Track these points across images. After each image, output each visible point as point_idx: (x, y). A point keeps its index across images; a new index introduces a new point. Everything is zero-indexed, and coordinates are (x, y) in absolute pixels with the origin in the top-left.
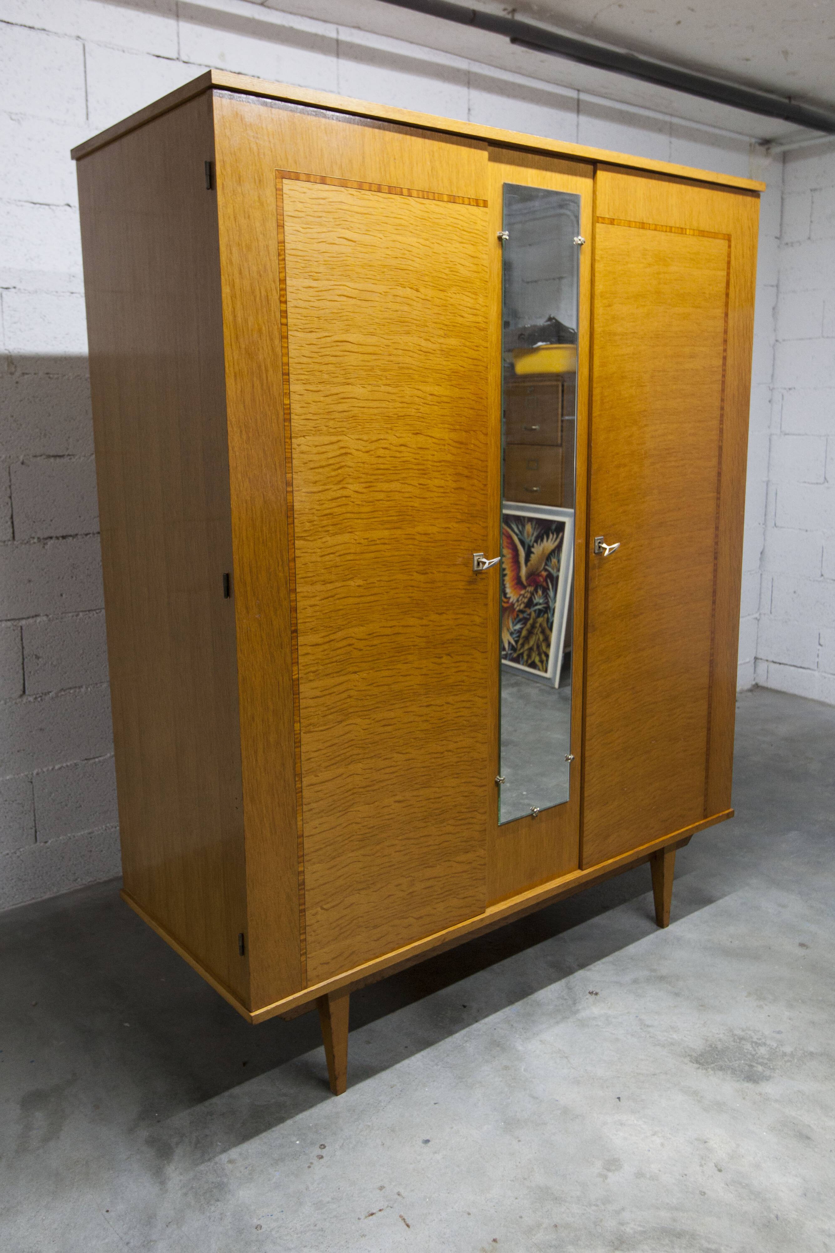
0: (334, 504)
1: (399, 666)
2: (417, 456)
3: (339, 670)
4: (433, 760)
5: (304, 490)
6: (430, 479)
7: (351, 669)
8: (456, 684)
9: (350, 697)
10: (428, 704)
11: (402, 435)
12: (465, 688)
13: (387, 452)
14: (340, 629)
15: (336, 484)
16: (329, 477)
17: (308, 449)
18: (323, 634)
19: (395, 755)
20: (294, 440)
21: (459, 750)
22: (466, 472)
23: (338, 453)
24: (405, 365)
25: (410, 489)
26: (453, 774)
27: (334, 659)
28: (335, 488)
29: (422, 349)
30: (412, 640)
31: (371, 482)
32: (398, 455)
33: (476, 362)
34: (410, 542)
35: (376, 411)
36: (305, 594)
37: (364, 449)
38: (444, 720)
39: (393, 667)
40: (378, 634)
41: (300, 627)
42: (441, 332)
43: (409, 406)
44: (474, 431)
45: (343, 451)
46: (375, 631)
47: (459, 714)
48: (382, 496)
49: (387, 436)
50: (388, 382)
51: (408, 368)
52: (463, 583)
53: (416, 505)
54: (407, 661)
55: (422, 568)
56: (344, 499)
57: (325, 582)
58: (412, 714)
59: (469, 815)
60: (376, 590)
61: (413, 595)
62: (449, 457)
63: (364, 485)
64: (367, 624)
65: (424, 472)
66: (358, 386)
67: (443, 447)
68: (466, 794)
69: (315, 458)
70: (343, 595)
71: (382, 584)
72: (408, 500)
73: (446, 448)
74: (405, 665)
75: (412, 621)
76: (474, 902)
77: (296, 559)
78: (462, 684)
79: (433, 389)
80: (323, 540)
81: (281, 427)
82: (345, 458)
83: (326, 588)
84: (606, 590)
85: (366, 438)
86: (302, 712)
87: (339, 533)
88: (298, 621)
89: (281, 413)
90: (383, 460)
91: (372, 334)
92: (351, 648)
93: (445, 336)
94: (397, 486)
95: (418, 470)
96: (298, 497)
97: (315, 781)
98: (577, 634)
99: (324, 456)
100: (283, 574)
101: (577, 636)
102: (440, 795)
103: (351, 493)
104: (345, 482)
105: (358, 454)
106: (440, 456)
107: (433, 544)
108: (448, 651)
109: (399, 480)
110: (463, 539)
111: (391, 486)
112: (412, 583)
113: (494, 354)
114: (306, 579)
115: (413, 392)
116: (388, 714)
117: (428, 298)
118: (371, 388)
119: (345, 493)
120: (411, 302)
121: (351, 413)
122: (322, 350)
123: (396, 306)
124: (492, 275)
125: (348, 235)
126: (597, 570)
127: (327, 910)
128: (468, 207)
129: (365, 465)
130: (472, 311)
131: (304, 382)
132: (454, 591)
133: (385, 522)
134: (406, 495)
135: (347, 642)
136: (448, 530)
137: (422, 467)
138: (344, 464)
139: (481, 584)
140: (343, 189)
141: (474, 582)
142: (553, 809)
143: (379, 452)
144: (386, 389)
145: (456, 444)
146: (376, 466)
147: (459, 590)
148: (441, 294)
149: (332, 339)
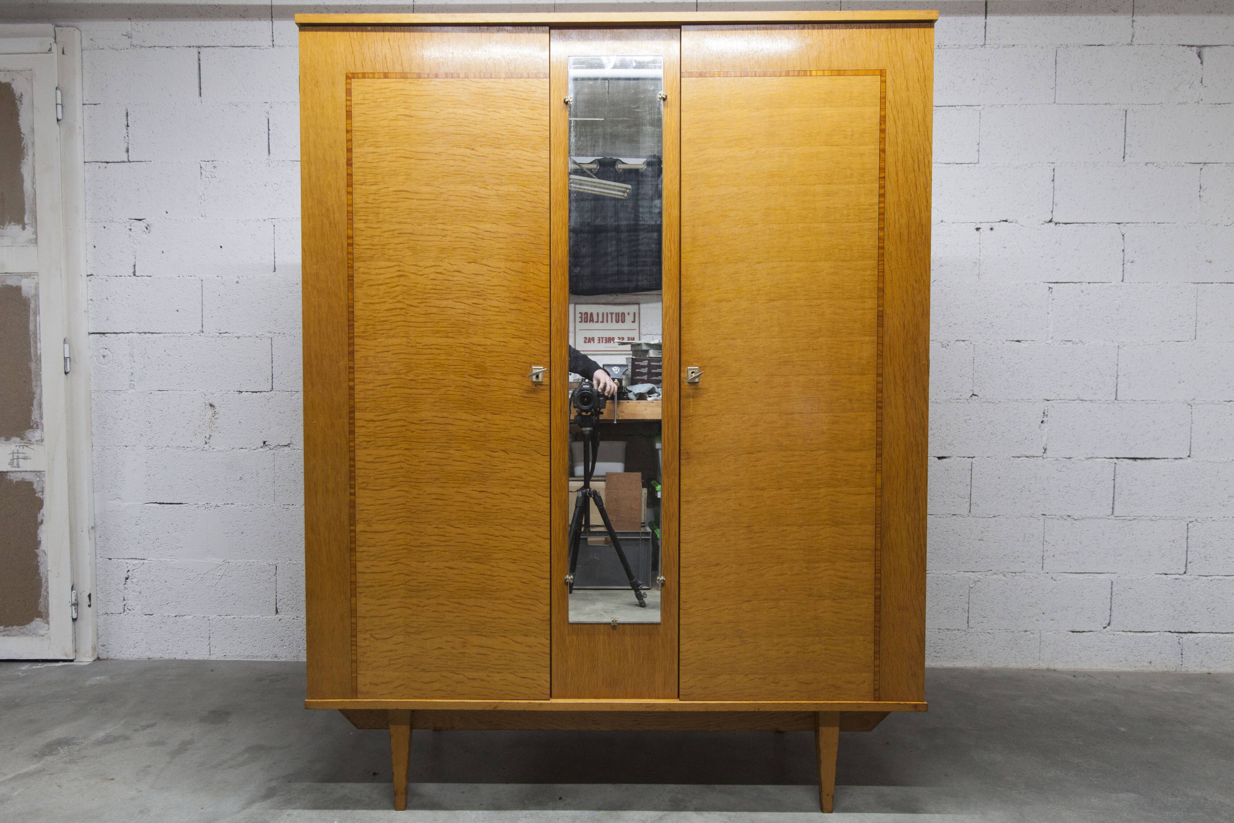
0: (389, 314)
1: (452, 451)
2: (471, 281)
3: (391, 444)
4: (487, 541)
6: (484, 299)
7: (403, 446)
8: (513, 478)
9: (402, 468)
10: (482, 490)
11: (456, 263)
12: (522, 484)
13: (440, 276)
14: (395, 411)
15: (392, 299)
16: (385, 293)
17: (366, 270)
18: (378, 413)
19: (448, 527)
20: (355, 264)
21: (516, 539)
22: (522, 296)
23: (395, 275)
24: (460, 208)
25: (463, 306)
26: (511, 559)
27: (387, 435)
28: (391, 301)
29: (477, 194)
30: (464, 431)
31: (425, 299)
32: (450, 278)
33: (534, 204)
34: (462, 350)
35: (431, 244)
36: (362, 380)
37: (420, 273)
38: (498, 507)
39: (446, 451)
40: (429, 421)
41: (357, 405)
42: (498, 182)
43: (463, 240)
44: (533, 262)
45: (398, 273)
46: (426, 419)
47: (515, 506)
48: (434, 310)
49: (440, 263)
50: (442, 221)
51: (463, 210)
52: (521, 391)
53: (470, 320)
54: (458, 449)
55: (475, 373)
56: (398, 310)
57: (379, 373)
58: (466, 495)
59: (529, 601)
60: (427, 386)
61: (466, 394)
62: (505, 283)
63: (418, 301)
64: (420, 412)
65: (477, 294)
66: (415, 224)
67: (498, 274)
68: (525, 581)
69: (372, 277)
70: (396, 385)
71: (434, 381)
72: (462, 315)
73: (501, 274)
74: (458, 452)
75: (464, 416)
76: (535, 685)
77: (355, 353)
78: (520, 479)
79: (488, 226)
80: (379, 340)
81: (345, 253)
82: (402, 279)
83: (381, 377)
84: (705, 420)
85: (420, 264)
86: (357, 471)
87: (393, 336)
88: (356, 400)
89: (345, 244)
90: (437, 282)
91: (428, 185)
92: (404, 429)
93: (501, 184)
94: (450, 303)
95: (472, 292)
96: (358, 306)
97: (368, 529)
98: (670, 460)
99: (382, 277)
100: (344, 363)
101: (670, 462)
102: (495, 574)
103: (405, 306)
104: (400, 297)
105: (413, 276)
106: (495, 281)
107: (488, 354)
108: (503, 448)
109: (452, 299)
110: (520, 352)
111: (444, 303)
112: (465, 384)
113: (560, 198)
114: (363, 369)
115: (468, 229)
116: (439, 490)
117: (484, 155)
118: (427, 226)
119: (400, 305)
120: (466, 159)
121: (407, 244)
122: (382, 198)
123: (452, 163)
124: (558, 133)
125: (407, 112)
126: (691, 399)
127: (377, 639)
128: (527, 80)
129: (419, 285)
130: (531, 163)
131: (366, 221)
132: (510, 396)
133: (438, 332)
134: (460, 311)
135: (399, 423)
136: (503, 344)
137: (477, 290)
138: (400, 283)
139: (541, 394)
140: (403, 80)
141: (533, 391)
142: (641, 627)
143: (433, 276)
144: (440, 226)
145: (513, 273)
146: (430, 287)
147: (515, 397)
148: (498, 151)
149: (391, 189)
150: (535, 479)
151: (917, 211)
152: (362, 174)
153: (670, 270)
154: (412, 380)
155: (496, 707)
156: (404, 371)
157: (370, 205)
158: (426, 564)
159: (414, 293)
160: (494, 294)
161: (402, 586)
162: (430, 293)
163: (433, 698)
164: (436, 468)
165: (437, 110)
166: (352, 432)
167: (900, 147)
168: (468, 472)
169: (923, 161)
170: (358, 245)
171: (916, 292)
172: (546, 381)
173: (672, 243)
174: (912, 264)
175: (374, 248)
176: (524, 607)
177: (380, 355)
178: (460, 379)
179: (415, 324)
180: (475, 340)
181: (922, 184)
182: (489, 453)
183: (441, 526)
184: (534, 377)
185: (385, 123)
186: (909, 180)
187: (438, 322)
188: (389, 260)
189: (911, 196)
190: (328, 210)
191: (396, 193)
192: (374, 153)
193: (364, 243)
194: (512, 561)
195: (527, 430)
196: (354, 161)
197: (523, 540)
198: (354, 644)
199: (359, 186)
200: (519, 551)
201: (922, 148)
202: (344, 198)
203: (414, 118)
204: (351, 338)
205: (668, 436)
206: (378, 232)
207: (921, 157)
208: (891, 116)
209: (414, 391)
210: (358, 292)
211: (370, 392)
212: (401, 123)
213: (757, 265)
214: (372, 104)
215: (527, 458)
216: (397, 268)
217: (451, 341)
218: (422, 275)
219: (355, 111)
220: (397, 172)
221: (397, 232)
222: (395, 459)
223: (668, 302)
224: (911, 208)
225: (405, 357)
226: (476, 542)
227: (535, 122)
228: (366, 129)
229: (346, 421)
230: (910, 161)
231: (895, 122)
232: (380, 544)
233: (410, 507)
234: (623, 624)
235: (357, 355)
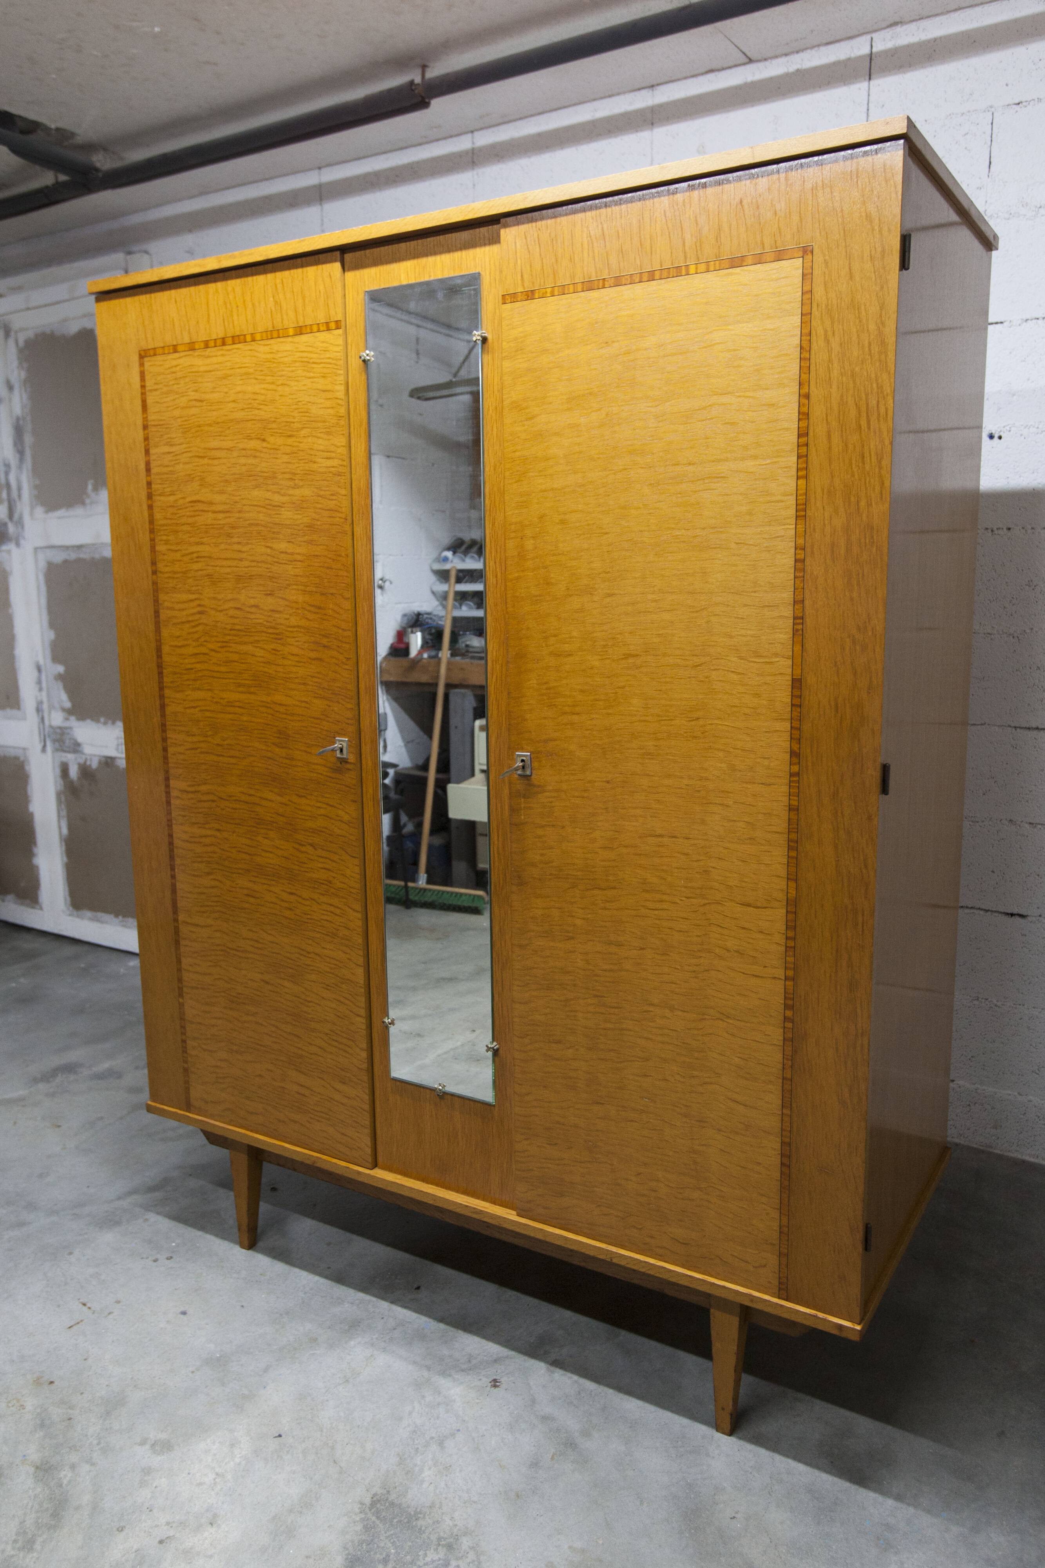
0: (194, 660)
1: (261, 839)
2: (270, 619)
3: (204, 822)
4: (300, 956)
5: (172, 643)
6: (282, 644)
7: (214, 825)
8: (322, 882)
9: (215, 853)
10: (292, 891)
11: (254, 596)
12: (333, 891)
13: (239, 612)
14: (205, 782)
15: (195, 641)
16: (188, 633)
17: (170, 605)
18: (189, 783)
19: (261, 932)
20: (160, 597)
21: (329, 960)
22: (322, 641)
23: (195, 610)
24: (255, 522)
25: (263, 653)
26: (324, 983)
27: (200, 810)
28: (194, 644)
29: (269, 502)
30: (272, 815)
31: (226, 642)
32: (250, 616)
34: (263, 709)
35: (228, 570)
36: (174, 741)
37: (220, 608)
38: (309, 917)
39: (255, 838)
40: (237, 798)
41: (172, 771)
42: (291, 483)
43: (260, 565)
44: (332, 594)
45: (199, 609)
46: (234, 794)
47: (326, 918)
48: (235, 657)
49: (238, 596)
50: (238, 540)
51: (259, 525)
52: (327, 769)
53: (271, 672)
54: (267, 836)
55: (278, 740)
56: (201, 656)
57: (188, 734)
58: (277, 895)
59: (346, 1041)
60: (233, 753)
61: (270, 767)
62: (303, 623)
63: (219, 644)
64: (228, 785)
65: (277, 637)
66: (212, 545)
67: (298, 611)
68: (339, 1014)
69: (176, 613)
70: (205, 750)
71: (239, 748)
72: (263, 665)
73: (300, 611)
74: (266, 840)
75: (270, 796)
76: (356, 1147)
77: (166, 707)
78: (330, 884)
79: (283, 546)
80: (187, 693)
81: (150, 583)
82: (203, 616)
83: (190, 739)
84: (540, 832)
85: (220, 596)
86: (175, 850)
87: (199, 689)
88: (170, 765)
89: (150, 570)
90: (236, 621)
91: (222, 492)
92: (214, 805)
93: (296, 487)
94: (249, 648)
95: (270, 633)
96: (166, 649)
97: (189, 920)
98: (501, 881)
99: (185, 613)
100: (157, 719)
101: (501, 884)
102: (309, 999)
103: (207, 651)
104: (202, 639)
105: (213, 612)
106: (293, 621)
107: (290, 717)
108: (310, 841)
109: (252, 643)
110: (322, 717)
111: (244, 648)
112: (269, 755)
113: (363, 503)
114: (174, 727)
115: (264, 550)
116: (250, 885)
117: (276, 447)
118: (223, 546)
119: (203, 650)
120: (258, 454)
121: (205, 572)
122: (181, 511)
123: (243, 461)
124: (358, 407)
125: (197, 396)
126: (522, 800)
127: (205, 1050)
128: (318, 334)
129: (219, 624)
130: (326, 454)
131: (167, 542)
132: (315, 775)
133: (240, 685)
134: (261, 659)
135: (211, 797)
136: (303, 704)
137: (275, 631)
138: (201, 621)
139: (347, 775)
140: (191, 352)
141: (338, 770)
142: (472, 1103)
143: (231, 612)
144: (236, 547)
145: (312, 609)
146: (229, 627)
147: (320, 776)
148: (290, 441)
149: (188, 500)
150: (345, 886)
151: (863, 503)
152: (159, 481)
153: (496, 605)
154: (218, 745)
155: (314, 1162)
156: (210, 733)
157: (169, 522)
158: (244, 972)
159: (215, 634)
160: (294, 637)
161: (223, 994)
162: (229, 635)
163: (257, 1132)
164: (247, 857)
165: (226, 390)
166: (168, 803)
167: (834, 387)
168: (277, 867)
169: (876, 409)
170: (161, 572)
171: (858, 648)
172: (352, 758)
173: (498, 563)
174: (852, 599)
175: (176, 576)
176: (341, 1046)
177: (188, 711)
178: (264, 748)
179: (218, 675)
180: (278, 697)
181: (873, 454)
182: (297, 846)
183: (254, 929)
184: (338, 752)
185: (177, 413)
186: (851, 447)
187: (240, 673)
188: (190, 592)
189: (853, 476)
190: (133, 528)
191: (192, 504)
192: (169, 453)
193: (166, 570)
194: (325, 986)
195: (333, 821)
196: (152, 465)
197: (335, 962)
198: (185, 1051)
199: (158, 498)
200: (331, 975)
201: (875, 385)
202: (146, 514)
203: (204, 404)
204: (161, 689)
205: (498, 848)
206: (178, 556)
207: (874, 402)
208: (821, 331)
209: (221, 758)
210: (165, 633)
211: (182, 757)
212: (193, 411)
213: (608, 600)
214: (165, 389)
215: (336, 858)
216: (198, 602)
217: (253, 697)
218: (221, 611)
219: (149, 400)
220: (192, 476)
221: (195, 555)
222: (207, 841)
223: (495, 653)
224: (852, 499)
225: (211, 715)
226: (288, 955)
227: (329, 395)
228: (162, 423)
229: (163, 788)
230: (853, 412)
231: (827, 341)
232: (200, 940)
233: (226, 901)
234: (453, 1095)
235: (169, 710)
